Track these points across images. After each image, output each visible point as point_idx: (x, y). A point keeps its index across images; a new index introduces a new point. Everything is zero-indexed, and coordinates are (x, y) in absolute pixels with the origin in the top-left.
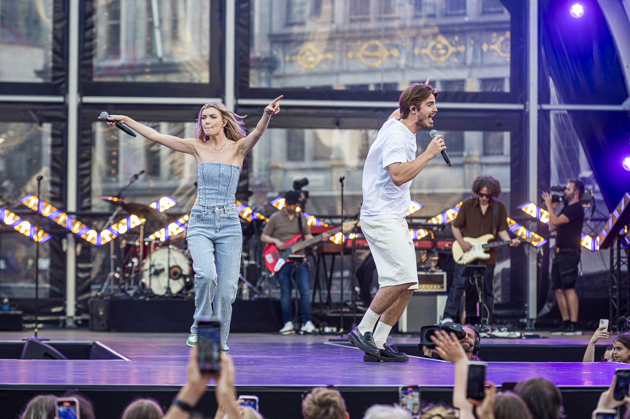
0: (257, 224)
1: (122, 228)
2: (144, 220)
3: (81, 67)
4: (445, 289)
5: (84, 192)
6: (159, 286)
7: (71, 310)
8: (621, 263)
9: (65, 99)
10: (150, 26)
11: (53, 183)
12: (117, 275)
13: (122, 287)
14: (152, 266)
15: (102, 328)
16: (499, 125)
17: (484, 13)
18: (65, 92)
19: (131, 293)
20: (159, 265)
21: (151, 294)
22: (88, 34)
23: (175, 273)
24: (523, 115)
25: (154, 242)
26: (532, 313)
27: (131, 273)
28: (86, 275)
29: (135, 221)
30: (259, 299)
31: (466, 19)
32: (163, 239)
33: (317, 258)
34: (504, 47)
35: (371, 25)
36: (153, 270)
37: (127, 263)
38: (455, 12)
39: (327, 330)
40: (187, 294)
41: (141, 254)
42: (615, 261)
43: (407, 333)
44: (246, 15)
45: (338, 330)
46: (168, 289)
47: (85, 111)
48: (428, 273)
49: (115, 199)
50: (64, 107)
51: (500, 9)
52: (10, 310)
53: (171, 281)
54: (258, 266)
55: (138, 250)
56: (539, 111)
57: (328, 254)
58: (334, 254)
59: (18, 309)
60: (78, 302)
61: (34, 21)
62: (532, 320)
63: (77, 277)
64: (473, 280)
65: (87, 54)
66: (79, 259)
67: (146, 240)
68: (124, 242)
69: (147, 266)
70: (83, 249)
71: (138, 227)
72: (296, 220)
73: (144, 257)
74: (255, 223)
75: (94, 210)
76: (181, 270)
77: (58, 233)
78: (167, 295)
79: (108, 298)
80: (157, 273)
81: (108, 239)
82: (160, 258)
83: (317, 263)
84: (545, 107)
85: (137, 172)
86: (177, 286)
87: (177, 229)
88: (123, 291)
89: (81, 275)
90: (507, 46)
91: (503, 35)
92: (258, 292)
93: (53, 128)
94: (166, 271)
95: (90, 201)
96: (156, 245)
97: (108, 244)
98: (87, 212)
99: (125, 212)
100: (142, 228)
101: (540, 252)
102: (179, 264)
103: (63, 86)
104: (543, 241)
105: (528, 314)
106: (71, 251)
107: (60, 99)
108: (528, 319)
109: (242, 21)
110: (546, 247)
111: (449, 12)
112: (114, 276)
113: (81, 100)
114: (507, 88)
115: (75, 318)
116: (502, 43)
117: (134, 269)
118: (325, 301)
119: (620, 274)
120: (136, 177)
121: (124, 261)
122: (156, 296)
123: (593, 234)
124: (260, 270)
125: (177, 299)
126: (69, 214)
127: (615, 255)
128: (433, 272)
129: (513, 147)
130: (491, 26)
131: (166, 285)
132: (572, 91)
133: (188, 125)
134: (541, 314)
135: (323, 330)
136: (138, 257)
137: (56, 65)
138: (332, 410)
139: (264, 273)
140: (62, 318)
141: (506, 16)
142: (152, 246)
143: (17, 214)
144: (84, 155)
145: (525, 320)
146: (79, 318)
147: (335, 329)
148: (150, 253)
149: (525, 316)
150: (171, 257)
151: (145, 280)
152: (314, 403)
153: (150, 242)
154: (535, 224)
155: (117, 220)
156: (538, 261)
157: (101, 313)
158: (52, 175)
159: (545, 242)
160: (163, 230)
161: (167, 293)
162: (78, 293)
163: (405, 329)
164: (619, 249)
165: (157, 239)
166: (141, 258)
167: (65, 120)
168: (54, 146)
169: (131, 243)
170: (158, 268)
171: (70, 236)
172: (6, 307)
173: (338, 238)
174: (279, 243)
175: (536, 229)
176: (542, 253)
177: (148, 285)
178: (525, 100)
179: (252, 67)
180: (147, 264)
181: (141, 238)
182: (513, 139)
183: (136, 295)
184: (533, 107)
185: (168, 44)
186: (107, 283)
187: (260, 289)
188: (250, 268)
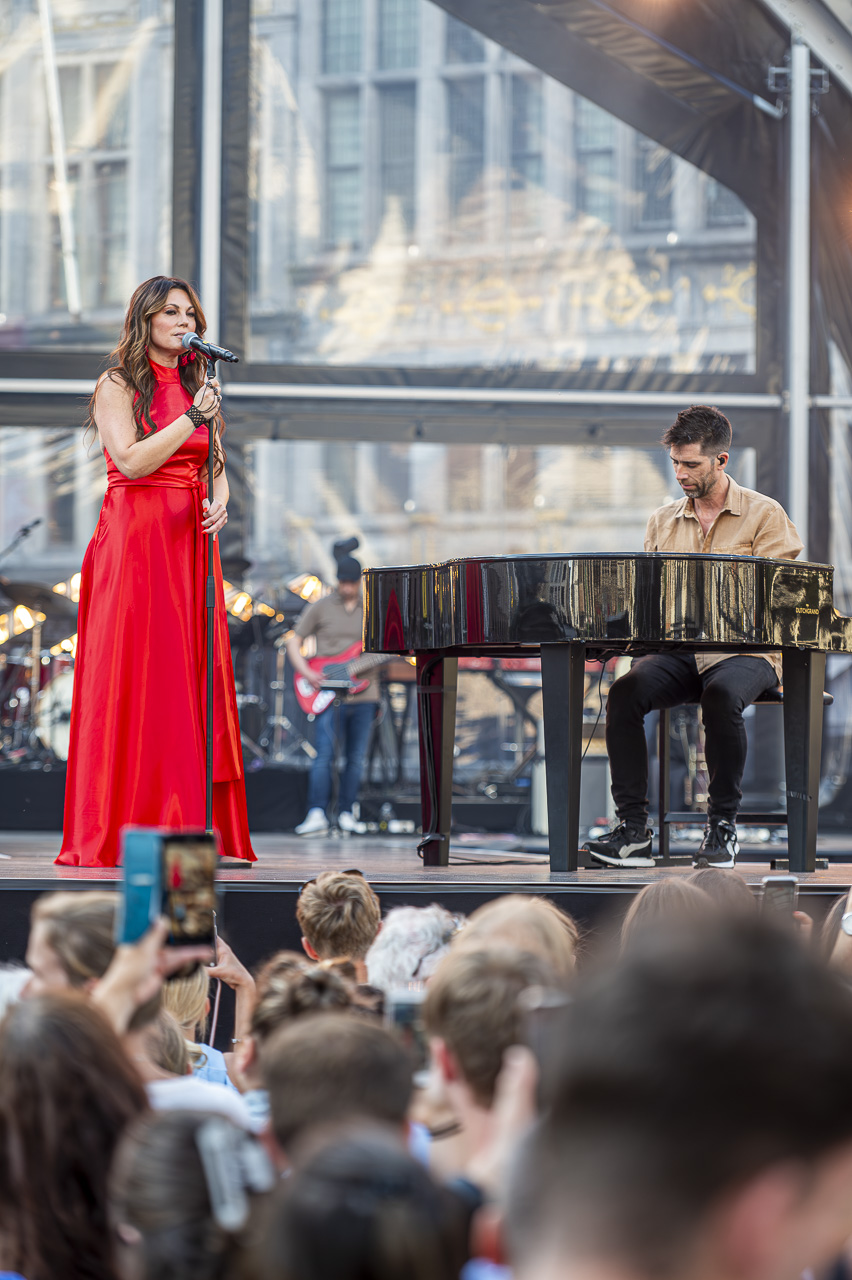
0: (260, 625)
2: (41, 617)
10: (58, 246)
14: (56, 704)
17: (710, 226)
19: (15, 757)
21: (54, 758)
24: (779, 418)
25: (59, 658)
27: (14, 719)
29: (25, 618)
30: (262, 769)
31: (673, 239)
34: (745, 292)
35: (489, 249)
36: (58, 712)
37: (8, 699)
38: (651, 224)
39: (396, 826)
41: (35, 681)
51: (738, 217)
54: (263, 707)
55: (27, 675)
56: (810, 409)
67: (44, 654)
68: (2, 660)
69: (46, 703)
71: (30, 632)
73: (42, 686)
74: (256, 621)
84: (822, 401)
85: (28, 521)
90: (749, 291)
91: (745, 271)
92: (262, 755)
96: (62, 664)
100: (36, 630)
109: (232, 232)
111: (642, 224)
114: (750, 366)
116: (744, 284)
117: (21, 711)
118: (392, 775)
120: (25, 531)
121: (3, 695)
124: (266, 714)
130: (724, 253)
135: (388, 827)
136: (29, 688)
139: (273, 721)
141: (748, 233)
142: (56, 666)
147: (409, 826)
148: (52, 679)
151: (43, 731)
152: (317, 895)
153: (52, 658)
165: (64, 652)
166: (35, 688)
169: (16, 660)
177: (47, 740)
178: (782, 388)
179: (256, 332)
180: (46, 700)
181: (36, 650)
182: (760, 463)
183: (25, 760)
184: (799, 402)
185: (91, 284)
187: (267, 750)
188: (247, 709)
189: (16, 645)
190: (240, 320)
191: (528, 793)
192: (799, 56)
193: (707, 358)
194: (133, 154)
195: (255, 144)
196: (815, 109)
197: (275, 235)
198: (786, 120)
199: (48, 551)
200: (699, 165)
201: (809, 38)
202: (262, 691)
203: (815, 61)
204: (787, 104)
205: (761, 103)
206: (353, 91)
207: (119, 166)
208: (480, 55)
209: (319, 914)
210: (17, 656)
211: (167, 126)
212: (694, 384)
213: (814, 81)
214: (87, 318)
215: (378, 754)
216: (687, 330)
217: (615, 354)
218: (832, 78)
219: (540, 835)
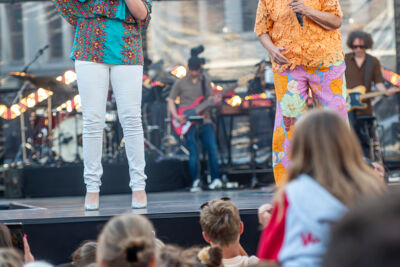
0: (157, 91)
1: (30, 102)
2: (51, 93)
6: (68, 154)
12: (29, 146)
13: (34, 157)
14: (61, 135)
15: (17, 196)
19: (43, 161)
20: (68, 133)
21: (63, 163)
25: (61, 112)
27: (41, 143)
29: (43, 94)
30: (163, 161)
32: (70, 110)
36: (62, 139)
37: (39, 132)
39: (229, 185)
41: (50, 125)
45: (240, 185)
49: (23, 74)
53: (79, 148)
57: (227, 115)
58: (232, 116)
64: (364, 131)
67: (53, 111)
68: (33, 113)
69: (56, 135)
71: (46, 101)
73: (53, 126)
74: (155, 90)
80: (66, 141)
81: (18, 113)
82: (67, 127)
85: (42, 47)
88: (35, 160)
92: (162, 154)
94: (75, 139)
96: (63, 116)
97: (18, 118)
99: (32, 86)
100: (49, 100)
112: (27, 149)
117: (44, 139)
118: (226, 161)
120: (41, 52)
121: (35, 132)
122: (68, 163)
131: (75, 152)
136: (47, 127)
138: (226, 218)
142: (60, 116)
147: (236, 185)
148: (58, 123)
150: (78, 124)
151: (55, 148)
152: (211, 213)
153: (58, 113)
155: (26, 94)
157: (15, 181)
160: (69, 103)
165: (64, 109)
166: (50, 128)
170: (67, 136)
173: (236, 101)
177: (58, 153)
180: (56, 133)
181: (49, 109)
183: (48, 163)
186: (19, 154)
187: (164, 152)
188: (154, 131)
189: (39, 105)
199: (50, 62)
202: (160, 123)
209: (213, 222)
210: (40, 112)
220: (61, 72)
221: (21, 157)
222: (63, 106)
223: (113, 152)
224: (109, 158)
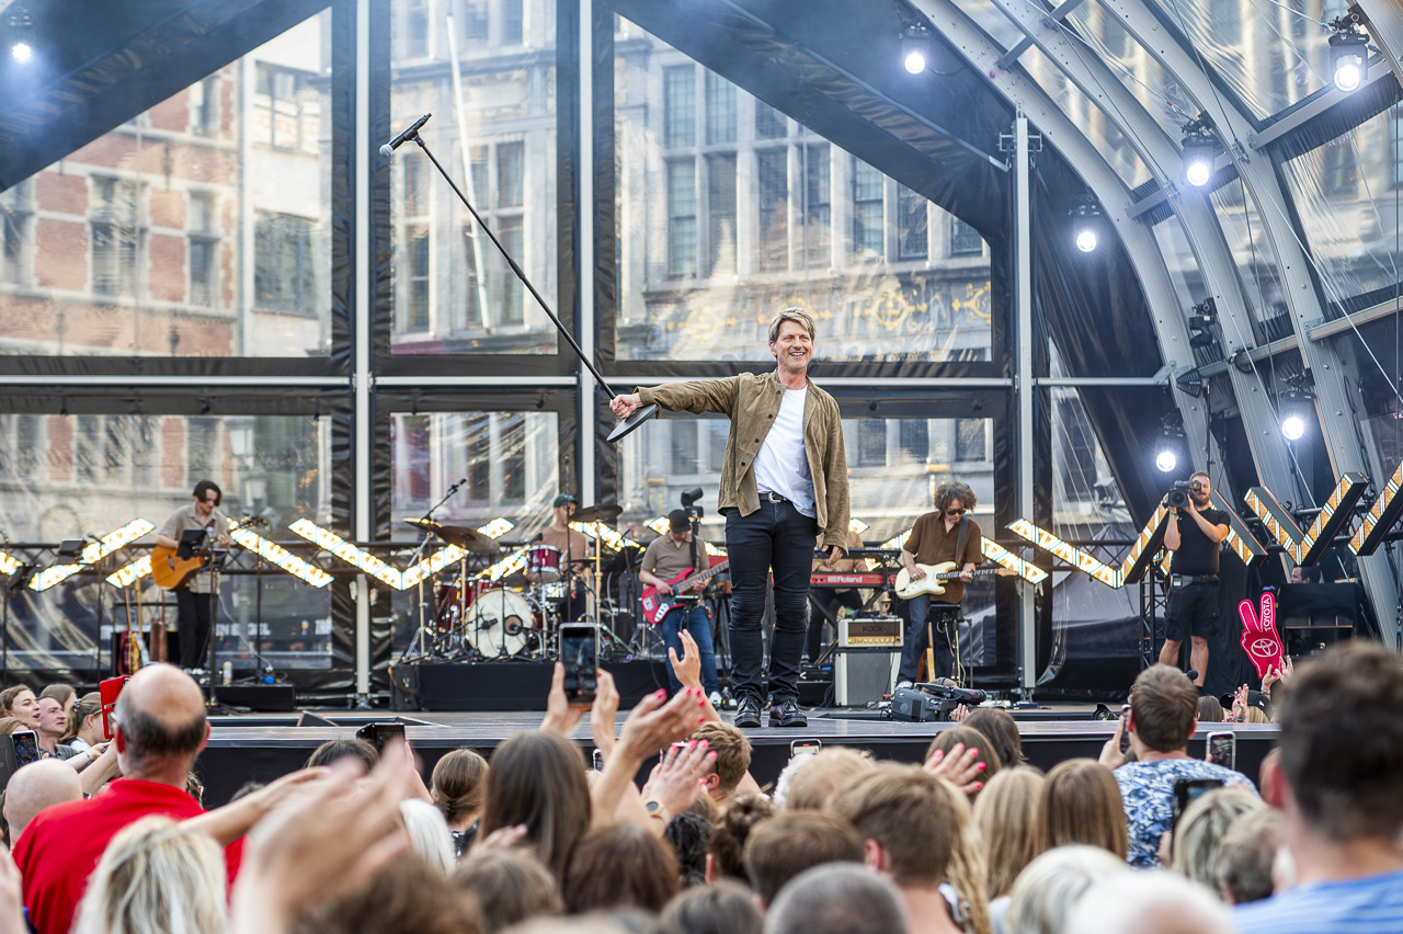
0: (629, 555)
1: (436, 565)
2: (466, 552)
3: (373, 334)
4: (902, 644)
5: (380, 515)
6: (489, 645)
7: (363, 685)
8: (1156, 604)
9: (351, 381)
10: (473, 280)
11: (335, 503)
12: (429, 632)
13: (437, 648)
14: (479, 616)
15: (409, 706)
16: (978, 408)
17: (954, 255)
18: (351, 370)
19: (450, 656)
20: (490, 614)
21: (480, 655)
22: (381, 287)
23: (512, 627)
24: (1011, 394)
25: (482, 581)
26: (1029, 680)
27: (449, 629)
28: (387, 633)
29: (452, 554)
30: (633, 661)
31: (927, 265)
32: (494, 578)
33: (716, 602)
34: (983, 303)
35: (791, 275)
36: (481, 621)
37: (443, 613)
38: (912, 254)
40: (530, 656)
41: (463, 599)
42: (1147, 601)
43: (847, 707)
44: (608, 255)
46: (503, 649)
47: (380, 397)
48: (876, 621)
49: (425, 522)
50: (350, 391)
51: (976, 248)
52: (275, 682)
53: (507, 637)
54: (633, 615)
55: (458, 594)
56: (1033, 388)
59: (288, 680)
60: (373, 673)
61: (304, 283)
62: (1028, 689)
63: (371, 636)
64: (942, 626)
65: (381, 316)
66: (374, 611)
67: (470, 579)
68: (439, 583)
69: (472, 616)
70: (380, 597)
71: (459, 562)
72: (687, 548)
73: (468, 605)
74: (626, 552)
75: (396, 539)
76: (521, 621)
77: (344, 574)
78: (501, 657)
79: (417, 663)
80: (487, 626)
81: (416, 581)
82: (490, 605)
83: (717, 611)
84: (1042, 381)
85: (457, 481)
86: (515, 645)
87: (514, 564)
88: (438, 653)
89: (378, 634)
90: (987, 303)
91: (983, 287)
92: (632, 651)
93: (335, 422)
94: (500, 623)
95: (389, 527)
96: (484, 586)
97: (416, 587)
98: (387, 542)
99: (440, 540)
100: (464, 561)
101: (1038, 590)
102: (518, 612)
103: (347, 362)
104: (1042, 575)
105: (1023, 681)
106: (363, 598)
107: (345, 381)
108: (1023, 688)
109: (602, 264)
110: (1047, 583)
111: (903, 254)
112: (426, 633)
113: (375, 381)
114: (988, 357)
115: (369, 696)
116: (981, 298)
117: (454, 622)
119: (1156, 622)
120: (454, 488)
121: (439, 611)
122: (485, 658)
123: (1114, 563)
124: (635, 620)
125: (517, 663)
126: (360, 546)
127: (1147, 593)
128: (884, 618)
129: (997, 440)
130: (965, 275)
131: (501, 643)
132: (1082, 359)
133: (530, 417)
134: (1042, 681)
135: (727, 703)
136: (458, 604)
137: (338, 331)
139: (639, 625)
140: (350, 696)
141: (985, 259)
142: (479, 587)
143: (283, 546)
144: (379, 461)
145: (1019, 691)
146: (375, 696)
148: (476, 598)
149: (1018, 684)
150: (506, 601)
151: (470, 637)
153: (476, 582)
154: (1031, 551)
155: (428, 553)
156: (1036, 604)
157: (407, 685)
158: (334, 491)
159: (1047, 575)
160: (495, 566)
161: (501, 654)
162: (373, 661)
163: (845, 703)
164: (1153, 583)
165: (487, 577)
166: (463, 604)
167: (352, 411)
168: (335, 448)
169: (449, 584)
170: (487, 618)
171: (361, 577)
172: (270, 678)
174: (660, 584)
175: (1032, 559)
176: (1042, 594)
177: (473, 643)
178: (1013, 372)
179: (622, 340)
180: (472, 613)
181: (464, 576)
182: (996, 429)
183: (457, 658)
184: (1026, 382)
185: (498, 308)
186: (414, 643)
187: (635, 648)
188: (620, 617)
189: (449, 572)
190: (611, 330)
191: (831, 676)
192: (1021, 126)
193: (955, 353)
194: (527, 209)
195: (618, 200)
196: (1033, 165)
197: (633, 265)
198: (1012, 173)
199: (468, 506)
200: (948, 208)
201: (1029, 113)
202: (632, 604)
203: (1032, 129)
204: (1013, 161)
205: (992, 160)
206: (690, 160)
207: (519, 218)
208: (784, 133)
210: (450, 581)
211: (553, 190)
212: (948, 370)
213: (1032, 144)
214: (494, 331)
215: (718, 649)
216: (942, 332)
217: (886, 350)
218: (1045, 140)
219: (840, 707)
220: (486, 521)
221: (418, 647)
222: (486, 572)
223: (557, 647)
224: (551, 653)
